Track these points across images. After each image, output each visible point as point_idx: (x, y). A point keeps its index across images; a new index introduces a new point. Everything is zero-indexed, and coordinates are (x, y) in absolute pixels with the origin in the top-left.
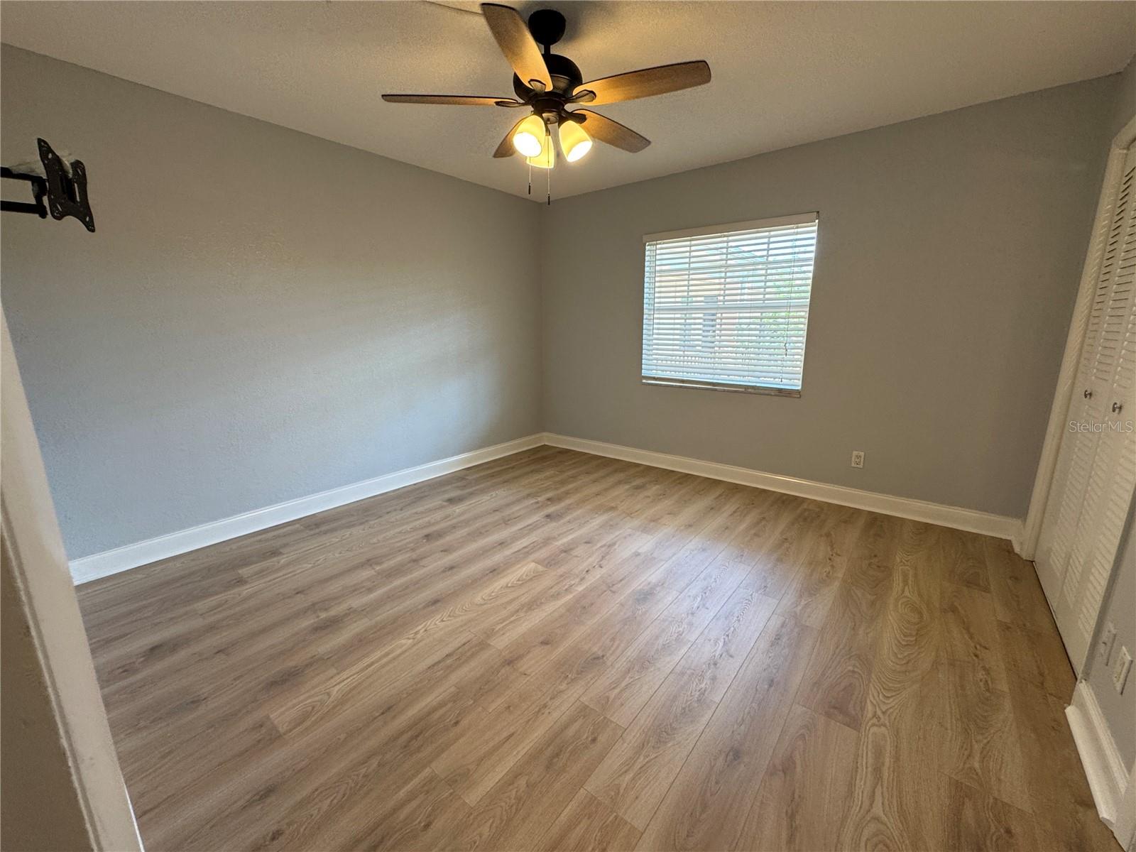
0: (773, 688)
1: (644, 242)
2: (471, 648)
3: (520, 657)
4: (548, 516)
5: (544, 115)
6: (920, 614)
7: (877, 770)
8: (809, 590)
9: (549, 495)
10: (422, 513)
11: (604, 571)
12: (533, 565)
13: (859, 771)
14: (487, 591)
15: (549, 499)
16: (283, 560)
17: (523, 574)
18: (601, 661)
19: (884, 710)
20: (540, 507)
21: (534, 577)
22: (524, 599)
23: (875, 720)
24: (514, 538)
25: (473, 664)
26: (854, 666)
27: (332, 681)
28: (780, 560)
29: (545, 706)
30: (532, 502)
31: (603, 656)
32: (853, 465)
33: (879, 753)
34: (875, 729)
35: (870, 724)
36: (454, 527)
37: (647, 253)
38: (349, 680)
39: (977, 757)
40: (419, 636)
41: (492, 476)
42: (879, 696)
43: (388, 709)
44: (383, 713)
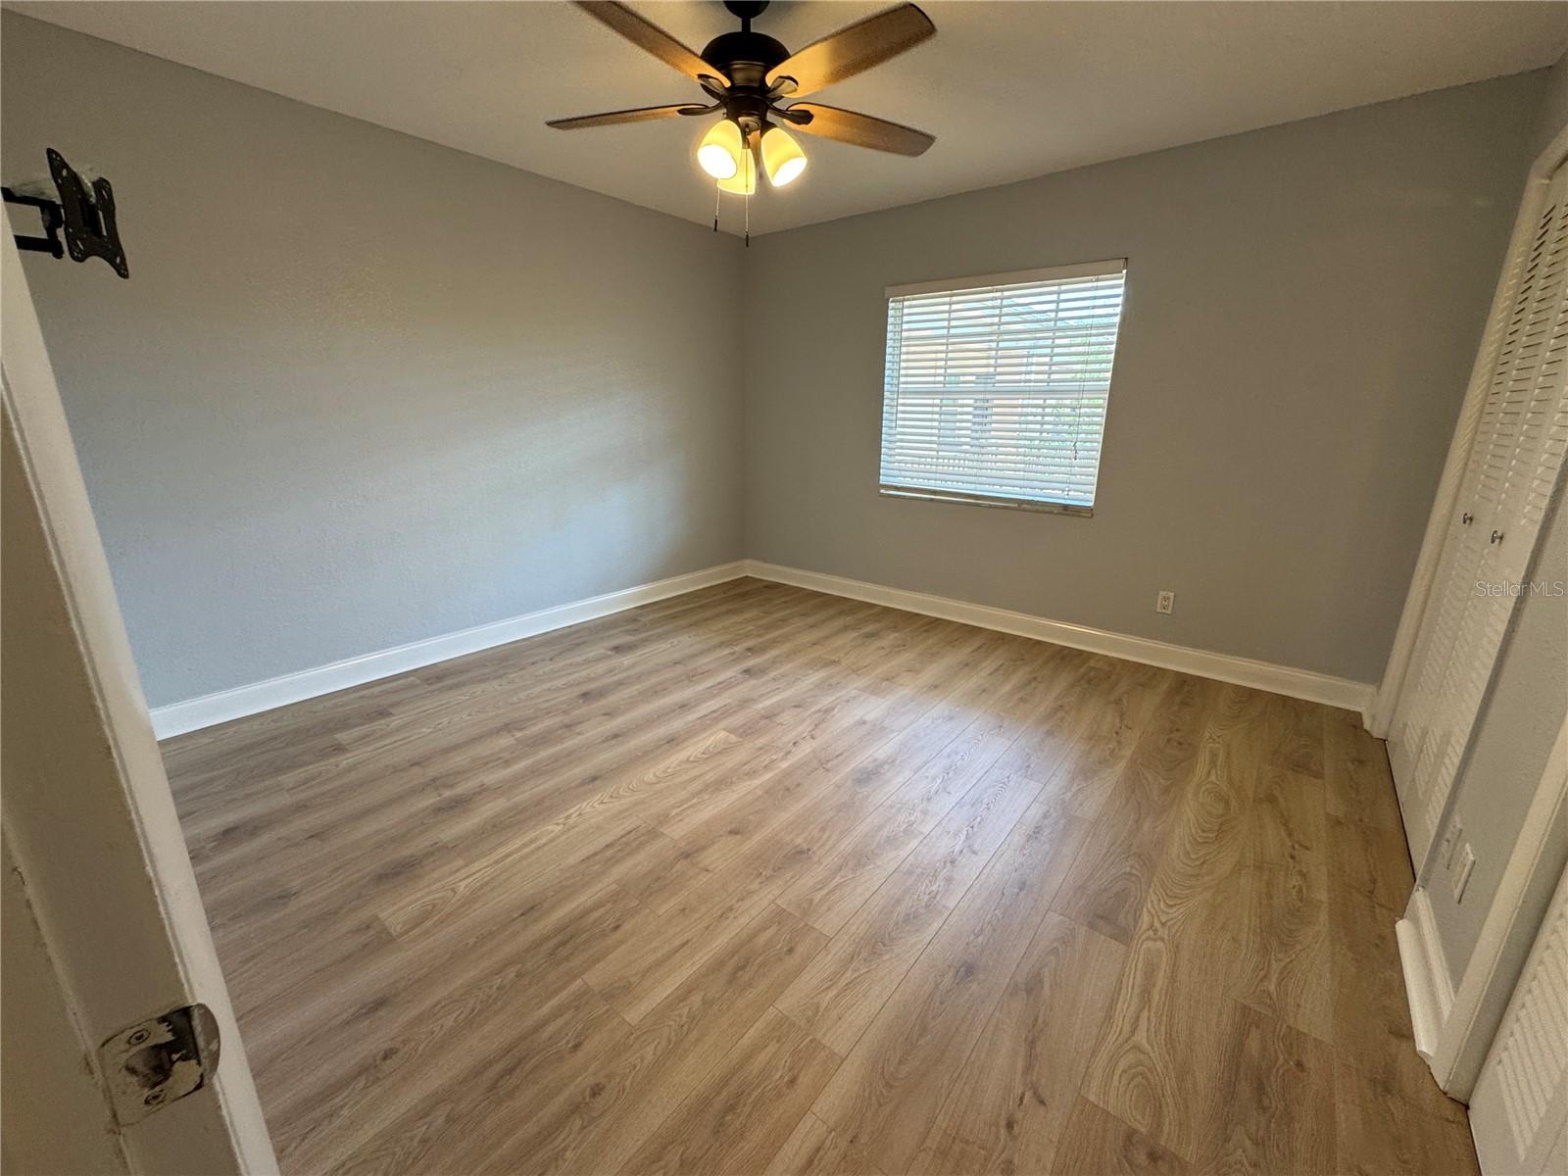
0: (1024, 892)
1: (886, 296)
2: (639, 837)
3: (703, 848)
4: (747, 671)
5: (740, 119)
6: (1227, 803)
7: (1146, 994)
8: (1086, 772)
9: (750, 643)
10: (578, 664)
11: (815, 744)
12: (722, 734)
13: (1123, 991)
14: (662, 766)
15: (749, 649)
16: (395, 722)
17: (709, 746)
18: (806, 855)
19: (1163, 921)
20: (736, 659)
21: (725, 749)
22: (710, 777)
23: (1151, 933)
24: (699, 700)
25: (640, 857)
26: (1132, 867)
27: (458, 874)
28: (1050, 733)
29: (731, 909)
30: (725, 653)
31: (809, 850)
32: (1159, 610)
33: (1150, 973)
34: (1150, 944)
35: (1143, 937)
36: (620, 684)
37: (891, 312)
38: (480, 873)
39: (1274, 977)
40: (571, 821)
41: (674, 617)
42: (1159, 905)
43: (530, 910)
44: (522, 915)
